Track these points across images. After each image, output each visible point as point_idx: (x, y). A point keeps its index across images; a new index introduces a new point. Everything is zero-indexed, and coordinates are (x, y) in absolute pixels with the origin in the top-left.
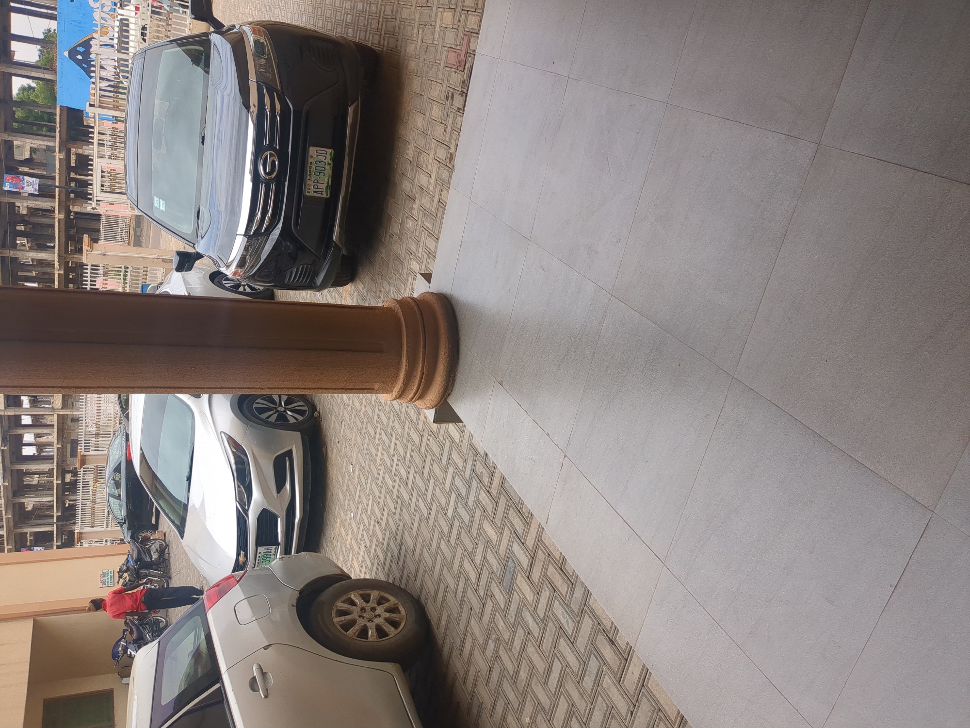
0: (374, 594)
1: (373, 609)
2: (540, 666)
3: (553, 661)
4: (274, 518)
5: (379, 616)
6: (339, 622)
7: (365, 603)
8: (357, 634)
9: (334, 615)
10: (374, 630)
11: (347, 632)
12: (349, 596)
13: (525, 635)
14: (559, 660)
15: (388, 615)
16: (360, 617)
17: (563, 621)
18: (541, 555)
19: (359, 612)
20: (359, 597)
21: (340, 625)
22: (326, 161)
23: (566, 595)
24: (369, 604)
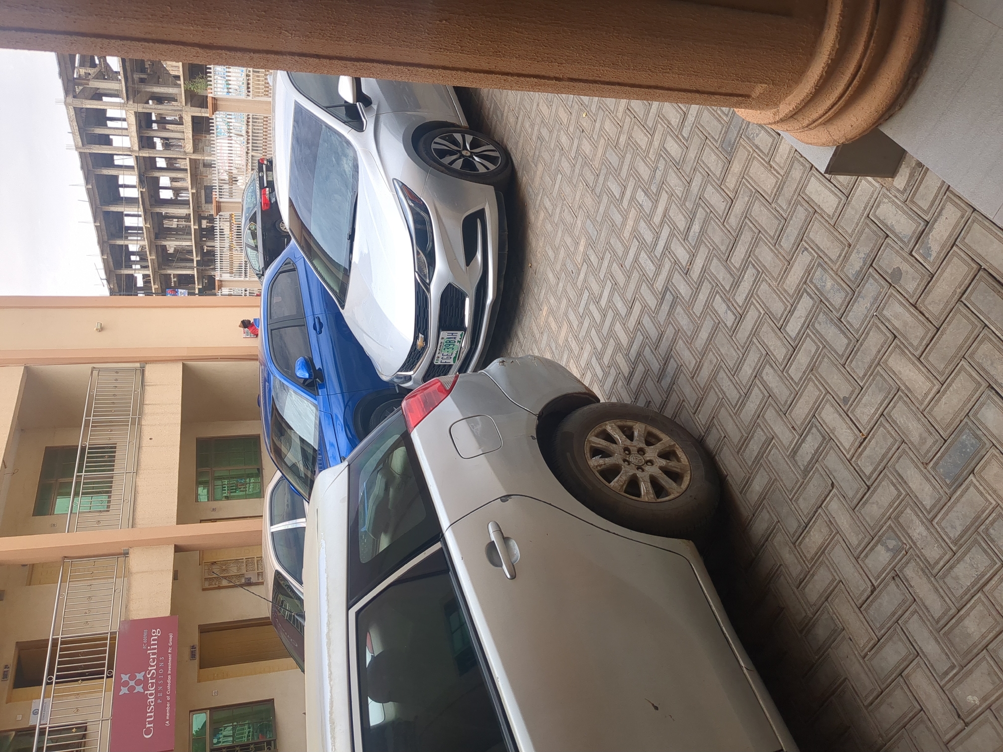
0: (639, 429)
1: (641, 451)
4: (461, 297)
5: (651, 462)
6: (597, 466)
7: (629, 441)
8: (624, 487)
9: (588, 455)
10: (649, 484)
11: (609, 483)
12: (604, 427)
15: (663, 462)
16: (625, 461)
19: (622, 454)
20: (618, 430)
21: (598, 471)
24: (635, 443)
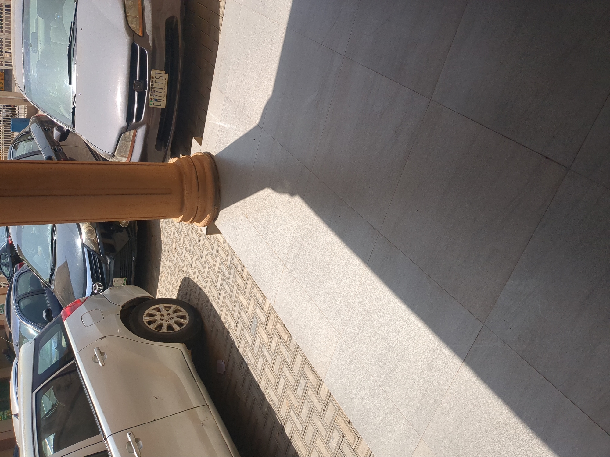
2: (273, 380)
3: (280, 378)
13: (264, 362)
14: (283, 377)
16: (160, 319)
17: (286, 356)
18: (272, 316)
19: (160, 316)
23: (287, 341)
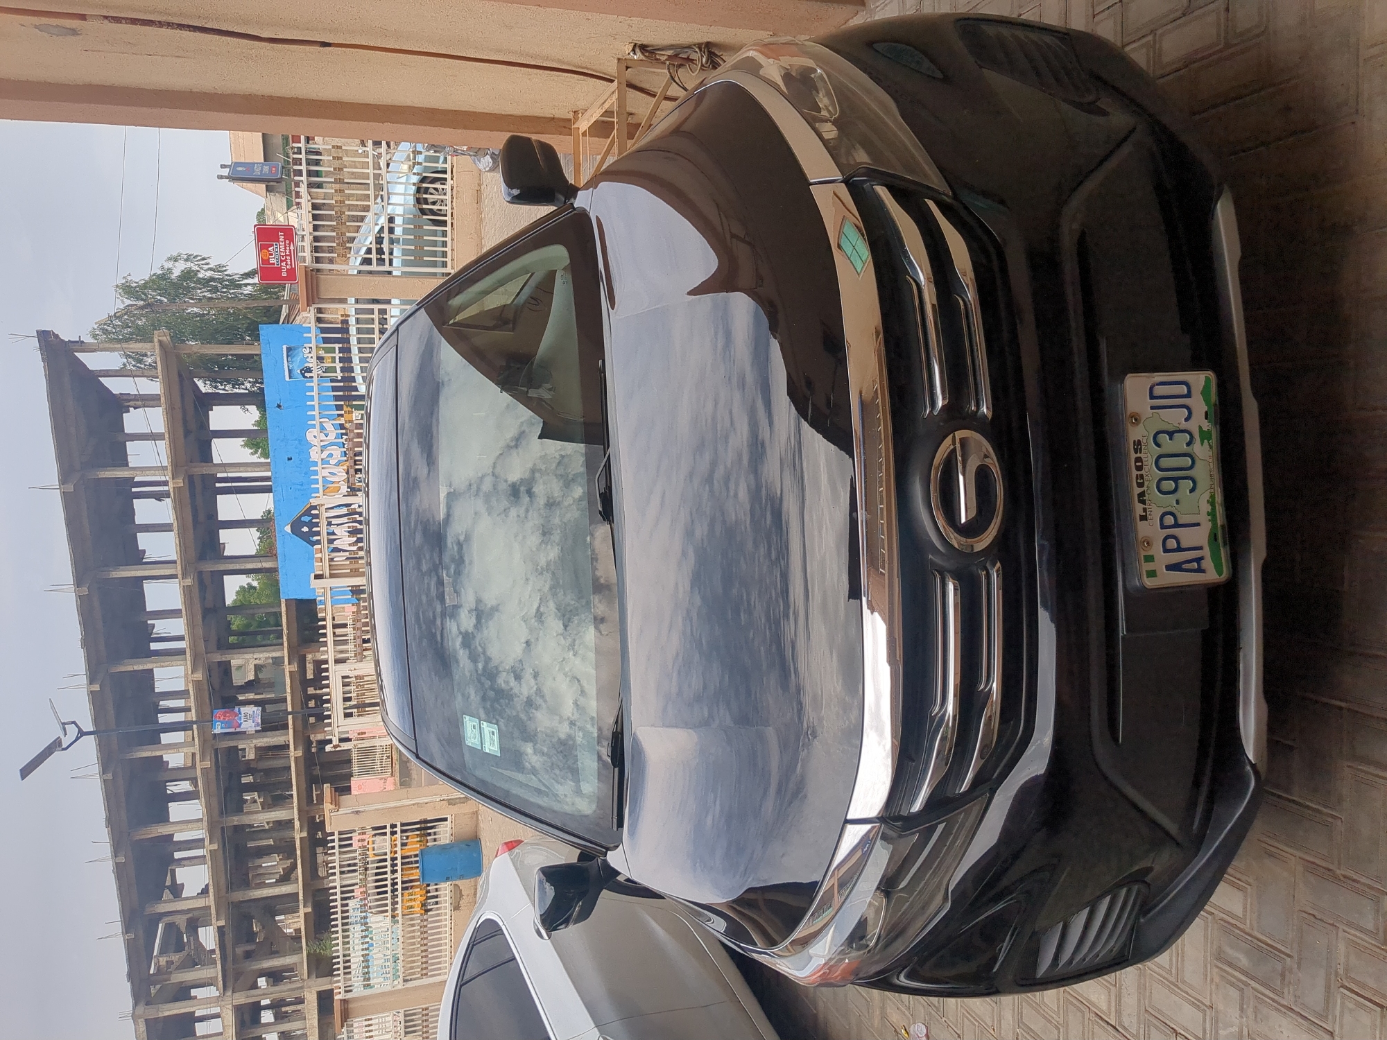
22: (1193, 426)
